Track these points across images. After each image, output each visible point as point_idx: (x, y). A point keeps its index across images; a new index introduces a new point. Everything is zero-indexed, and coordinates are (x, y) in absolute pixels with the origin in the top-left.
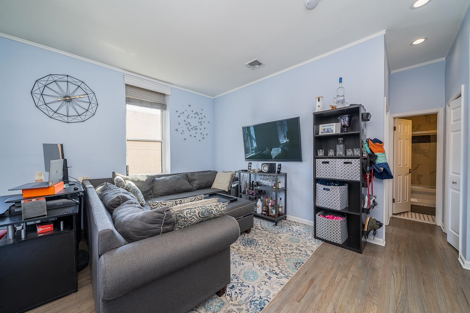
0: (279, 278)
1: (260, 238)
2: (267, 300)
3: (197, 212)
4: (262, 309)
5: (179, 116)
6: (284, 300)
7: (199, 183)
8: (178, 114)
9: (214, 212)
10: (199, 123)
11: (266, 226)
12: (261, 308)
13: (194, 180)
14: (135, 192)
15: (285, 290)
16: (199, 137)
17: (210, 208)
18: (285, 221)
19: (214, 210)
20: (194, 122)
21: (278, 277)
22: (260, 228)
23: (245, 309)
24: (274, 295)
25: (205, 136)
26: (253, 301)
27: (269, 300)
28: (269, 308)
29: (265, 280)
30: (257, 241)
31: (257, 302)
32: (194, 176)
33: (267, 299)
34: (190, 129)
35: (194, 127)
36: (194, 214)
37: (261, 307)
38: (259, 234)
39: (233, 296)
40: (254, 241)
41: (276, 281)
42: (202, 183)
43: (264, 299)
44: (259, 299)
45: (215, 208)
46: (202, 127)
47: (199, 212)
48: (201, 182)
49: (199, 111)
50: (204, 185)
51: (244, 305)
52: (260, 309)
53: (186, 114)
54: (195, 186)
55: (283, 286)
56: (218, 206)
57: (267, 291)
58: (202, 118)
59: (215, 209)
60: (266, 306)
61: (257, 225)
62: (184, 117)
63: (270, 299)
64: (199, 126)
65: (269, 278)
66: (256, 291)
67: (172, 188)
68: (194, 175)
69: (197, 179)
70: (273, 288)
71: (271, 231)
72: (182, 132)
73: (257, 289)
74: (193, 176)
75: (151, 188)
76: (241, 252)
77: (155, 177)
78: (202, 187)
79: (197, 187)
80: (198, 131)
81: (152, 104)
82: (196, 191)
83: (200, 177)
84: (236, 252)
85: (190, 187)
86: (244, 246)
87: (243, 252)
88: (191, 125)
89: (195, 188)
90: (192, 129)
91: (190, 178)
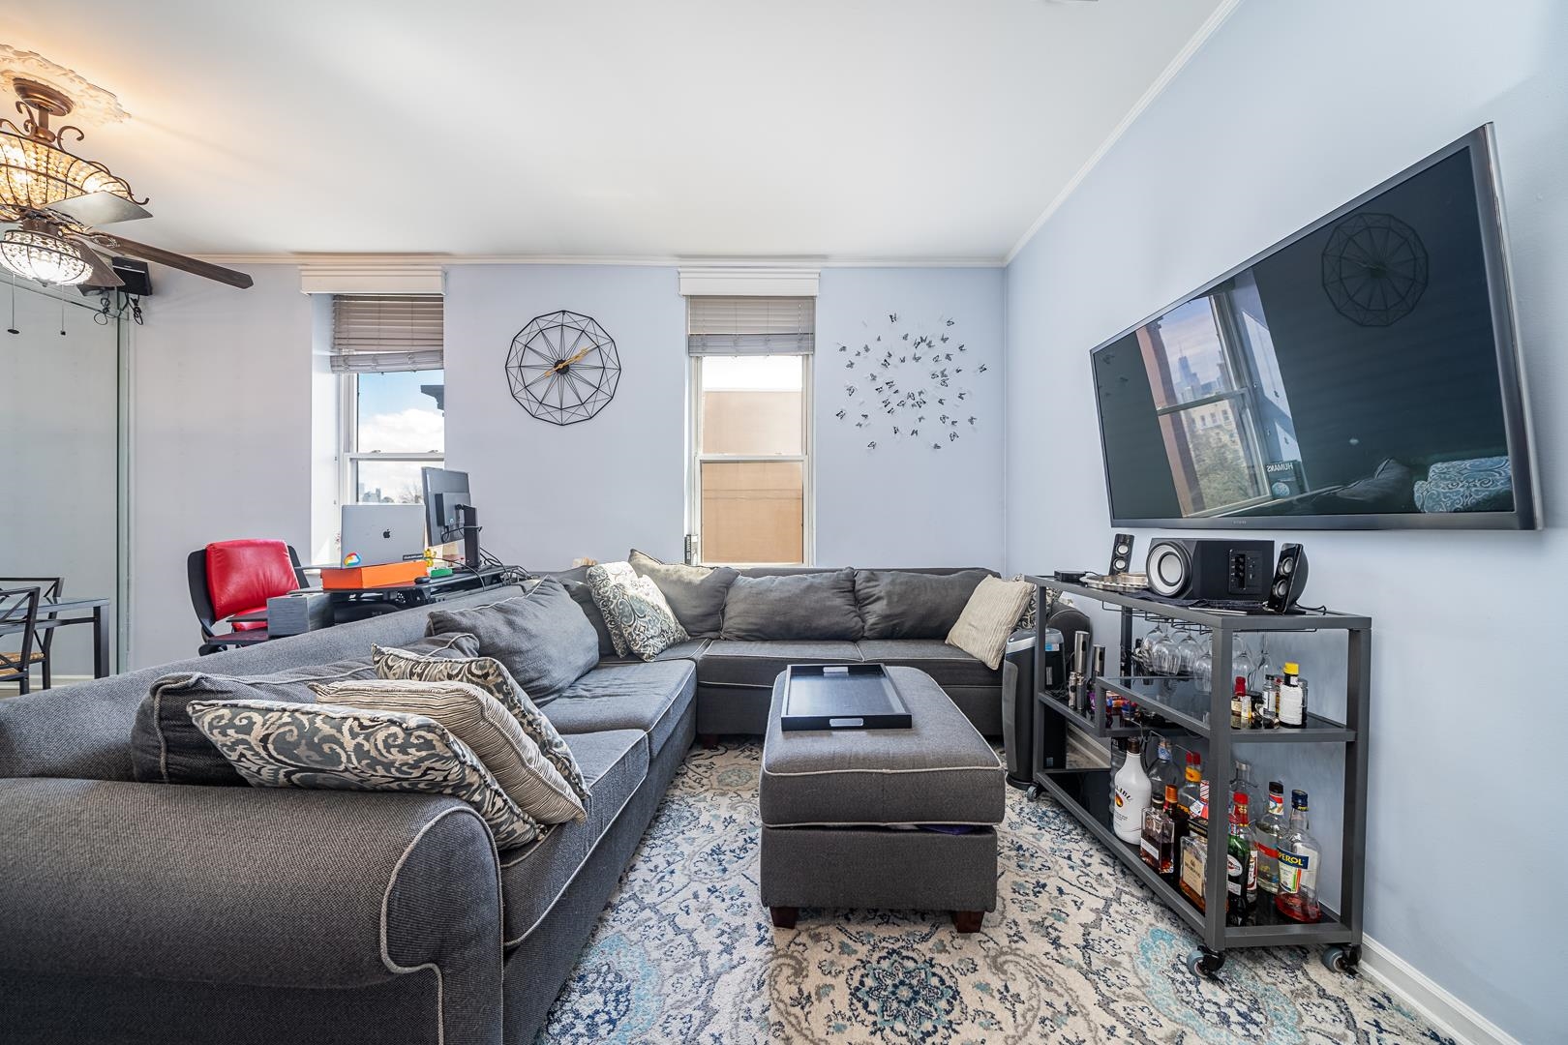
1: (993, 1005)
3: (258, 732)
5: (851, 365)
7: (888, 612)
8: (850, 355)
9: (344, 759)
10: (934, 376)
11: (1129, 943)
13: (872, 599)
14: (624, 612)
16: (932, 430)
17: (327, 730)
18: (1332, 981)
19: (343, 748)
20: (912, 377)
22: (1071, 935)
25: (963, 427)
30: (955, 1015)
32: (877, 583)
34: (893, 405)
35: (911, 396)
36: (241, 736)
38: (1020, 976)
40: (943, 1004)
42: (902, 614)
45: (354, 735)
46: (950, 394)
47: (269, 735)
48: (898, 610)
49: (934, 331)
50: (908, 624)
53: (878, 352)
54: (871, 620)
56: (372, 733)
58: (948, 357)
59: (354, 742)
61: (1071, 908)
62: (870, 364)
64: (933, 389)
67: (778, 619)
68: (876, 580)
69: (882, 594)
71: (1129, 998)
72: (862, 420)
74: (871, 584)
75: (720, 610)
76: (799, 1023)
77: (737, 574)
78: (901, 631)
79: (880, 626)
80: (932, 411)
81: (767, 343)
82: (872, 642)
83: (898, 589)
84: (781, 1005)
85: (853, 622)
86: (852, 1004)
87: (808, 1033)
88: (897, 392)
89: (871, 630)
90: (902, 404)
91: (862, 592)
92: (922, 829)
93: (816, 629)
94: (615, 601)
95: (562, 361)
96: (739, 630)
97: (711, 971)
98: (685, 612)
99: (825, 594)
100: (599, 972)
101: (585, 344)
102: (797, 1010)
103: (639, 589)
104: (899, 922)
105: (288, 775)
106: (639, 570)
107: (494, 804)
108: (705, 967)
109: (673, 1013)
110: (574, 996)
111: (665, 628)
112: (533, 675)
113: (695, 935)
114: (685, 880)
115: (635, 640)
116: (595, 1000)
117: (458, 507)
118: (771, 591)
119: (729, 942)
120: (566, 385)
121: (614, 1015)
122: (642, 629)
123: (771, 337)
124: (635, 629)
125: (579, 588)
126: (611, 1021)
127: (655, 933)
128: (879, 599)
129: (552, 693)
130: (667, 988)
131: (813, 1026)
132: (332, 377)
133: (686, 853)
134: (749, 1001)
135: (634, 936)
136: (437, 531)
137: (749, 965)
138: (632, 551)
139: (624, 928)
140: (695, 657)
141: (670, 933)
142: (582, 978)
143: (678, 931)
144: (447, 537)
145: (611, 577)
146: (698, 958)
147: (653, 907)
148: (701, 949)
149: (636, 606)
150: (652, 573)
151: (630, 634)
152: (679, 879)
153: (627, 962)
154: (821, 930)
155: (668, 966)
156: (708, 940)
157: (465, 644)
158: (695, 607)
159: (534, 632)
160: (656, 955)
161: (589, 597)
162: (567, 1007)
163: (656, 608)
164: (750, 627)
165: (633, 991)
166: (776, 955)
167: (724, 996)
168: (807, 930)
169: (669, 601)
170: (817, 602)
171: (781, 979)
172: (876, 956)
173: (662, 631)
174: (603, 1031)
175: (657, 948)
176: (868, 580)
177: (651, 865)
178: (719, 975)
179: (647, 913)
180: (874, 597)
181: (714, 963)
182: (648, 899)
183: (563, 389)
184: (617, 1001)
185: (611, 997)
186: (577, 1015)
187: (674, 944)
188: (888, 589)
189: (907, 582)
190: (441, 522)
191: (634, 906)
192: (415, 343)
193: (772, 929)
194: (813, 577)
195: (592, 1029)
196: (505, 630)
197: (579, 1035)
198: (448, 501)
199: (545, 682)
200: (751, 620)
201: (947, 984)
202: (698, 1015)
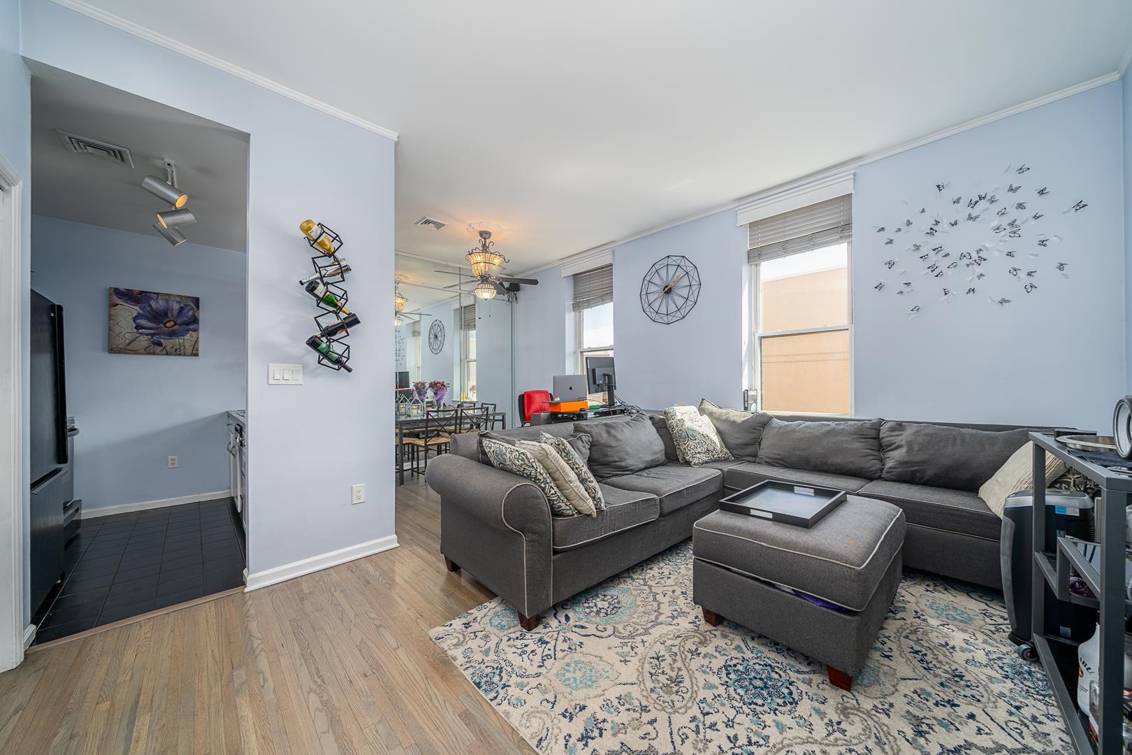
0: (567, 741)
1: (817, 722)
2: (496, 698)
4: (478, 685)
6: (489, 736)
7: (906, 459)
10: (999, 229)
12: (480, 683)
13: (892, 447)
14: (681, 435)
15: (519, 748)
16: (997, 285)
21: (572, 740)
22: (945, 739)
23: (486, 659)
24: (507, 714)
25: (1042, 276)
26: (501, 672)
27: (495, 702)
28: (477, 700)
29: (561, 703)
31: (496, 679)
32: (901, 433)
33: (500, 697)
34: (942, 268)
35: (966, 256)
37: (482, 684)
38: (859, 726)
39: (519, 643)
40: (780, 701)
41: (556, 731)
43: (502, 692)
44: (503, 682)
46: (1023, 244)
48: (919, 457)
49: (998, 185)
51: (496, 658)
52: (478, 681)
53: (923, 223)
54: (889, 464)
55: (533, 743)
57: (523, 702)
60: (482, 693)
61: (968, 729)
63: (499, 705)
64: (997, 243)
65: (567, 715)
66: (525, 680)
69: (903, 443)
70: (529, 715)
72: (904, 288)
73: (534, 682)
74: (895, 433)
75: (757, 442)
76: (685, 659)
77: (771, 418)
78: (922, 478)
79: (898, 470)
80: (997, 265)
81: (811, 241)
82: (888, 483)
83: (920, 439)
84: (682, 649)
85: (871, 464)
86: (721, 669)
87: (687, 664)
88: (947, 255)
89: (888, 472)
90: (954, 265)
91: (885, 439)
92: (797, 594)
93: (832, 465)
94: (677, 429)
95: (666, 287)
96: (767, 457)
97: (659, 621)
98: (730, 441)
99: (844, 438)
100: (612, 597)
101: (680, 272)
102: (689, 655)
103: (695, 423)
104: (788, 657)
105: (499, 464)
106: (702, 411)
107: (550, 491)
108: (657, 617)
109: (631, 624)
110: (598, 599)
111: (712, 448)
112: (616, 459)
113: (662, 605)
114: (673, 583)
115: (687, 453)
116: (606, 605)
117: (604, 375)
118: (795, 432)
119: (676, 615)
120: (670, 301)
121: (609, 612)
122: (693, 447)
123: (817, 235)
124: (687, 446)
125: (660, 419)
126: (607, 614)
127: (645, 596)
128: (899, 447)
129: (629, 470)
130: (636, 616)
131: (691, 664)
132: (573, 314)
133: (682, 573)
134: (668, 639)
135: (634, 593)
136: (592, 386)
137: (679, 627)
138: (703, 399)
139: (632, 588)
140: (724, 469)
141: (651, 599)
142: (605, 596)
143: (655, 600)
144: (598, 389)
145: (677, 414)
146: (657, 613)
147: (650, 587)
148: (660, 611)
149: (690, 433)
150: (711, 415)
151: (684, 449)
152: (670, 582)
153: (625, 600)
154: (731, 635)
155: (641, 609)
156: (666, 610)
157: (584, 438)
158: (737, 438)
159: (619, 438)
160: (638, 603)
161: (663, 426)
162: (594, 601)
163: (705, 436)
164: (775, 456)
165: (621, 609)
166: (696, 631)
167: (656, 632)
168: (723, 631)
169: (719, 432)
170: (835, 443)
171: (690, 641)
172: (755, 661)
173: (707, 450)
174: (601, 615)
175: (642, 601)
176: (893, 429)
177: (661, 571)
178: (661, 624)
179: (646, 587)
180: (896, 445)
181: (662, 618)
182: (650, 583)
183: (668, 302)
184: (613, 609)
185: (612, 607)
186: (596, 605)
187: (650, 604)
188: (909, 439)
189: (932, 434)
190: (595, 383)
191: (642, 582)
192: (604, 290)
193: (703, 621)
194: (837, 424)
195: (598, 612)
196: (605, 435)
197: (592, 611)
198: (599, 372)
199: (623, 464)
200: (776, 452)
201: (793, 696)
202: (641, 631)
